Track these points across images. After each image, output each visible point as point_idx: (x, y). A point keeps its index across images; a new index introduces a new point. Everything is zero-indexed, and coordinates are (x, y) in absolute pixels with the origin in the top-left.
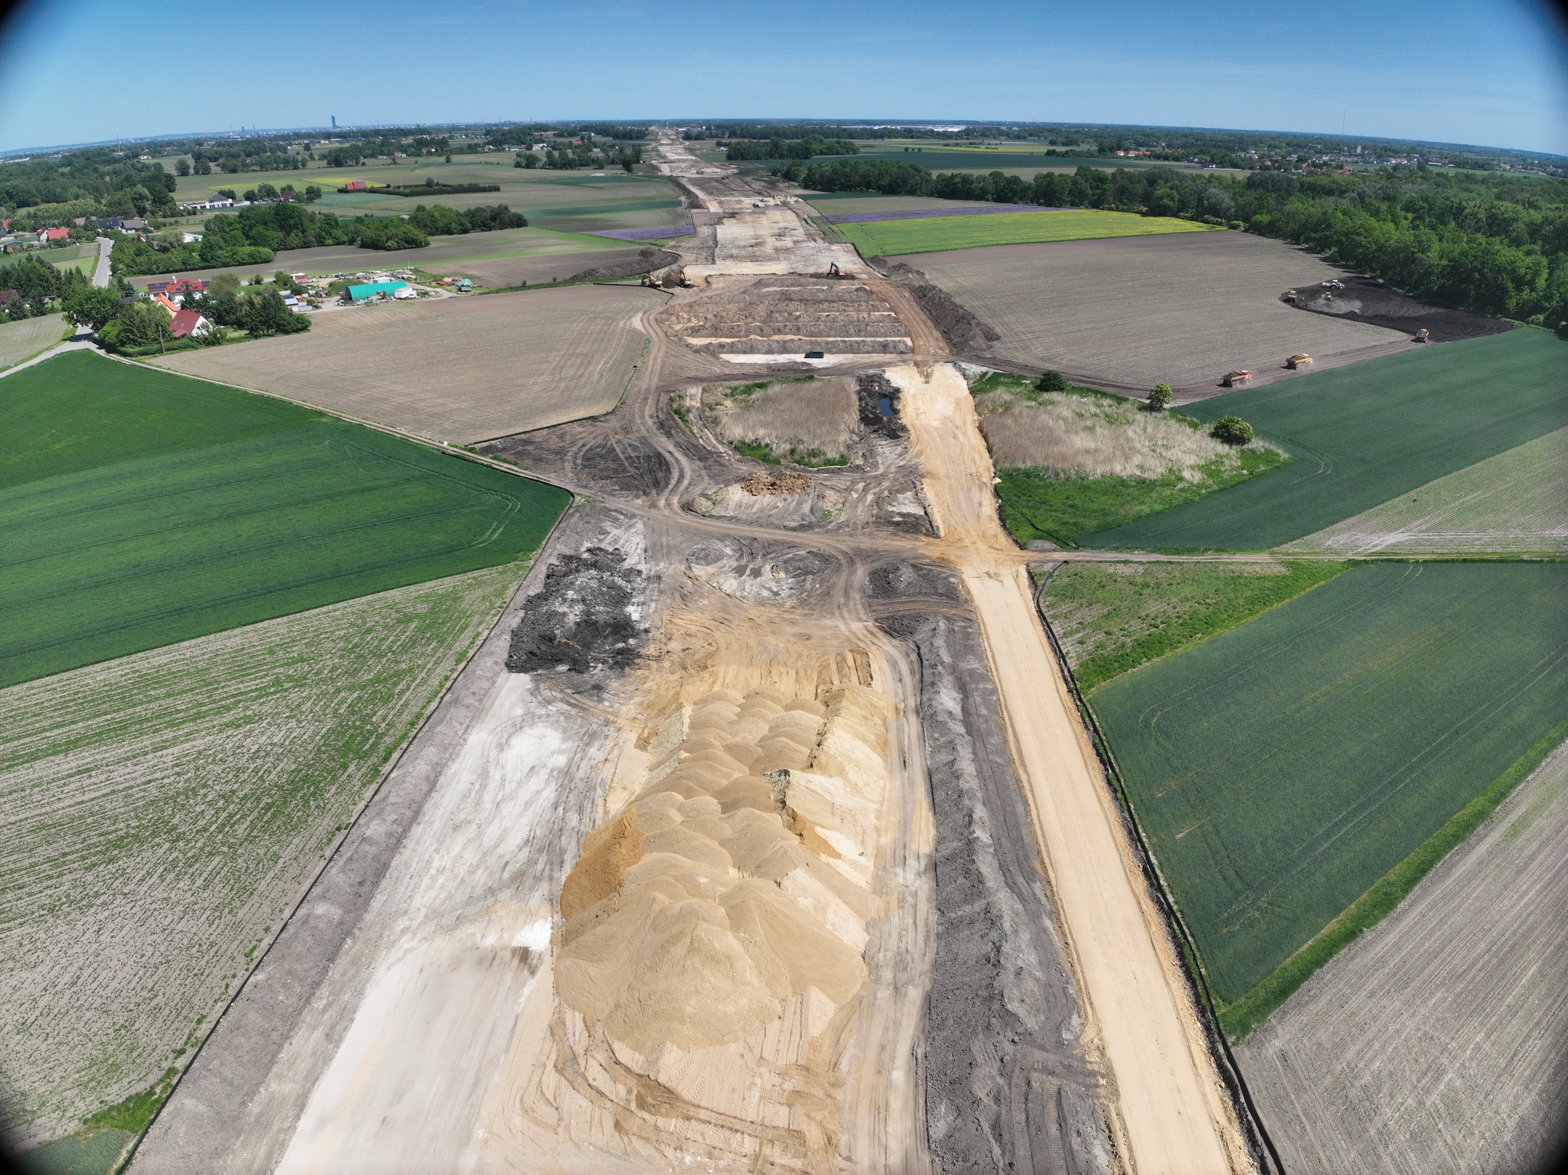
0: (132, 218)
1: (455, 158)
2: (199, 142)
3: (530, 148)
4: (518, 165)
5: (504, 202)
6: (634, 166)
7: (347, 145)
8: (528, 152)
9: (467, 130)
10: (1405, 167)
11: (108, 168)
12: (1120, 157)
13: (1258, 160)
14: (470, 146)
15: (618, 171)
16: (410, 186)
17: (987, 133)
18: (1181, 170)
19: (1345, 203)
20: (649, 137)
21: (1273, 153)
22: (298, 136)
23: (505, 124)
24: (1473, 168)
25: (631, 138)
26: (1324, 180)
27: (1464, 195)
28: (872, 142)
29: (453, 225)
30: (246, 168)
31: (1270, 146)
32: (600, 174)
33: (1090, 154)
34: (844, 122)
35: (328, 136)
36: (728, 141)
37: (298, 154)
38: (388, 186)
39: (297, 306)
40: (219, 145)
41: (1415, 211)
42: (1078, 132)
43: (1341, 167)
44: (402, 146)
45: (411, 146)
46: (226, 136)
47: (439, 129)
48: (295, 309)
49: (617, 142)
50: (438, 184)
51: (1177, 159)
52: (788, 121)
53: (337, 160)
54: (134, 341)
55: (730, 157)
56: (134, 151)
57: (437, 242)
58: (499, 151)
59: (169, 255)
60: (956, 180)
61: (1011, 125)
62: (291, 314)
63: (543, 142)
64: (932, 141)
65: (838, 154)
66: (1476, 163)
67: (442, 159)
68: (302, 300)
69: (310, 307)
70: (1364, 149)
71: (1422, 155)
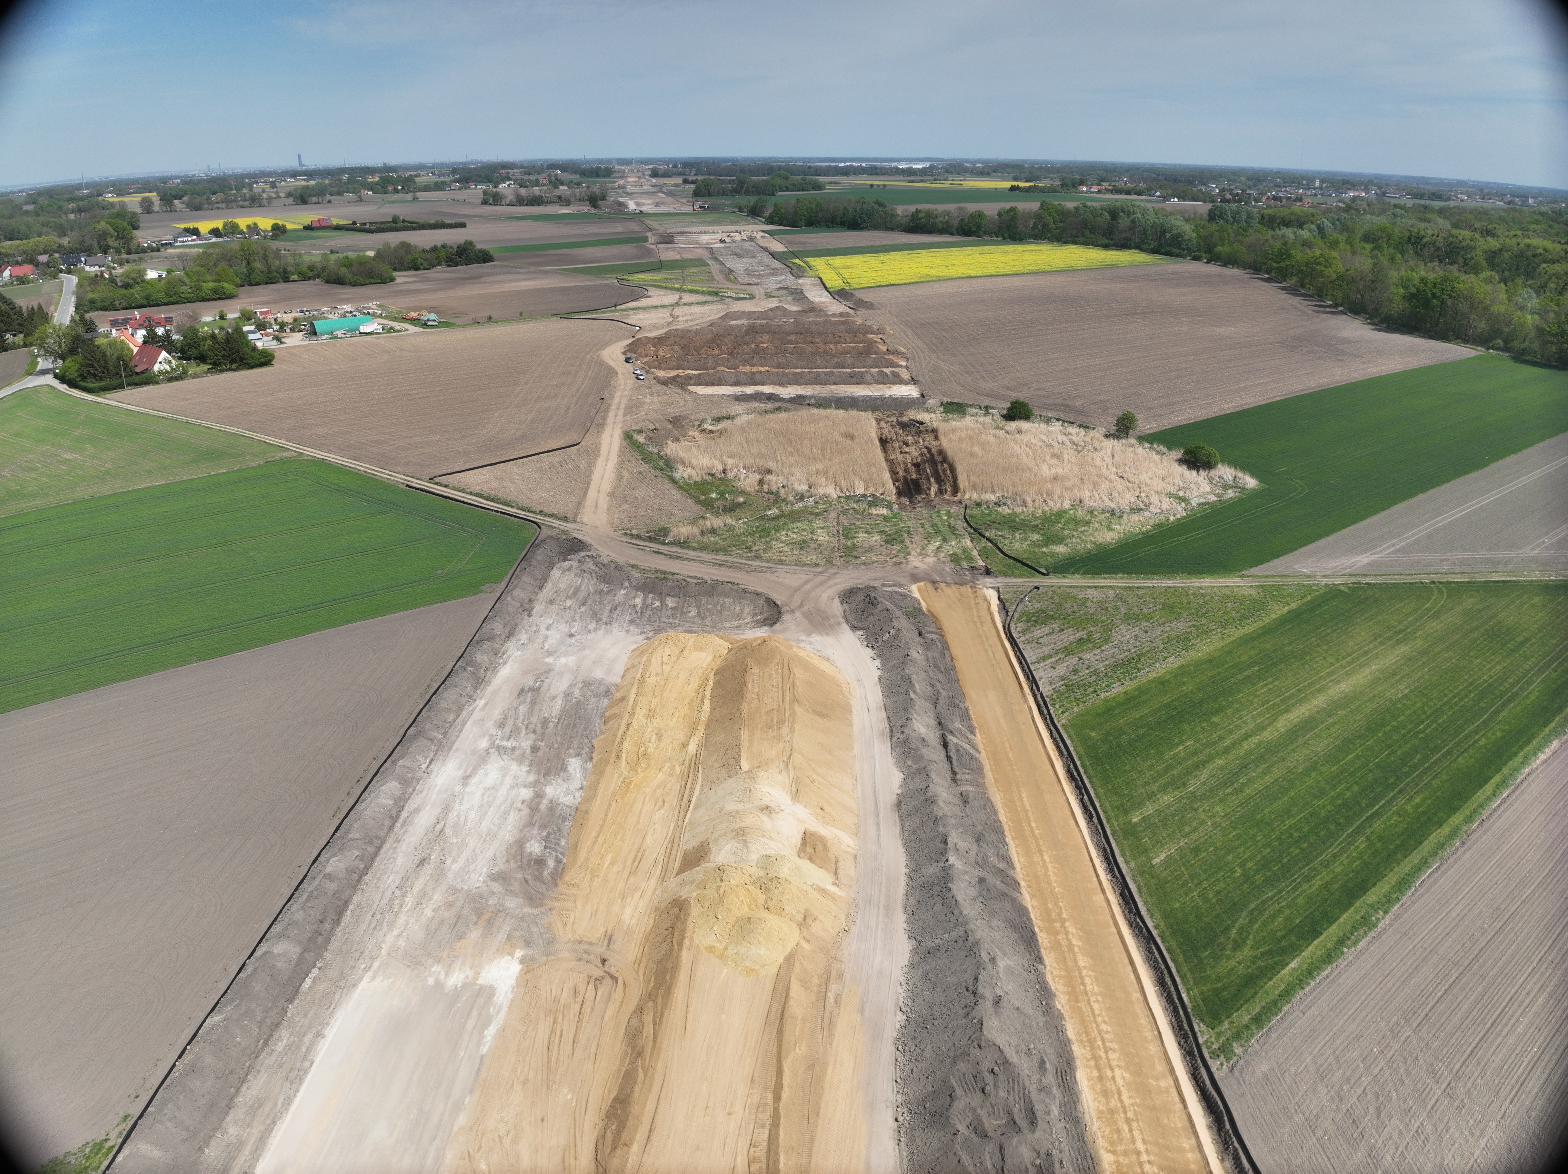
0: (96, 254)
1: (421, 195)
2: (164, 180)
3: (496, 187)
4: (485, 202)
5: (470, 238)
6: (600, 202)
7: (313, 183)
8: (494, 190)
9: (432, 168)
10: (1362, 199)
11: (72, 206)
12: (1082, 192)
13: (1219, 194)
14: (436, 184)
15: (586, 208)
16: (376, 223)
17: (951, 169)
18: (1143, 204)
19: (1305, 234)
20: (615, 175)
21: (1232, 187)
22: (263, 174)
23: (471, 163)
24: (1430, 199)
25: (598, 176)
26: (1284, 212)
27: (1423, 225)
28: (837, 179)
29: (420, 261)
30: (212, 206)
31: (1229, 180)
32: (565, 211)
33: (1052, 190)
34: (810, 160)
35: (294, 174)
36: (694, 178)
37: (264, 191)
38: (354, 223)
39: (262, 342)
40: (185, 182)
41: (1374, 241)
42: (1040, 168)
43: (1301, 200)
44: (369, 184)
45: (377, 183)
46: (191, 174)
47: (407, 168)
48: (259, 344)
49: (583, 179)
50: (404, 221)
51: (1139, 193)
52: (753, 160)
53: (302, 198)
54: (95, 376)
55: (697, 194)
56: (99, 189)
57: (402, 278)
58: (466, 188)
59: (131, 291)
60: (920, 215)
61: (974, 162)
62: (255, 349)
63: (510, 179)
64: (897, 177)
65: (803, 190)
66: (1433, 194)
67: (409, 196)
68: (267, 335)
69: (275, 342)
70: (1322, 182)
71: (1380, 188)
